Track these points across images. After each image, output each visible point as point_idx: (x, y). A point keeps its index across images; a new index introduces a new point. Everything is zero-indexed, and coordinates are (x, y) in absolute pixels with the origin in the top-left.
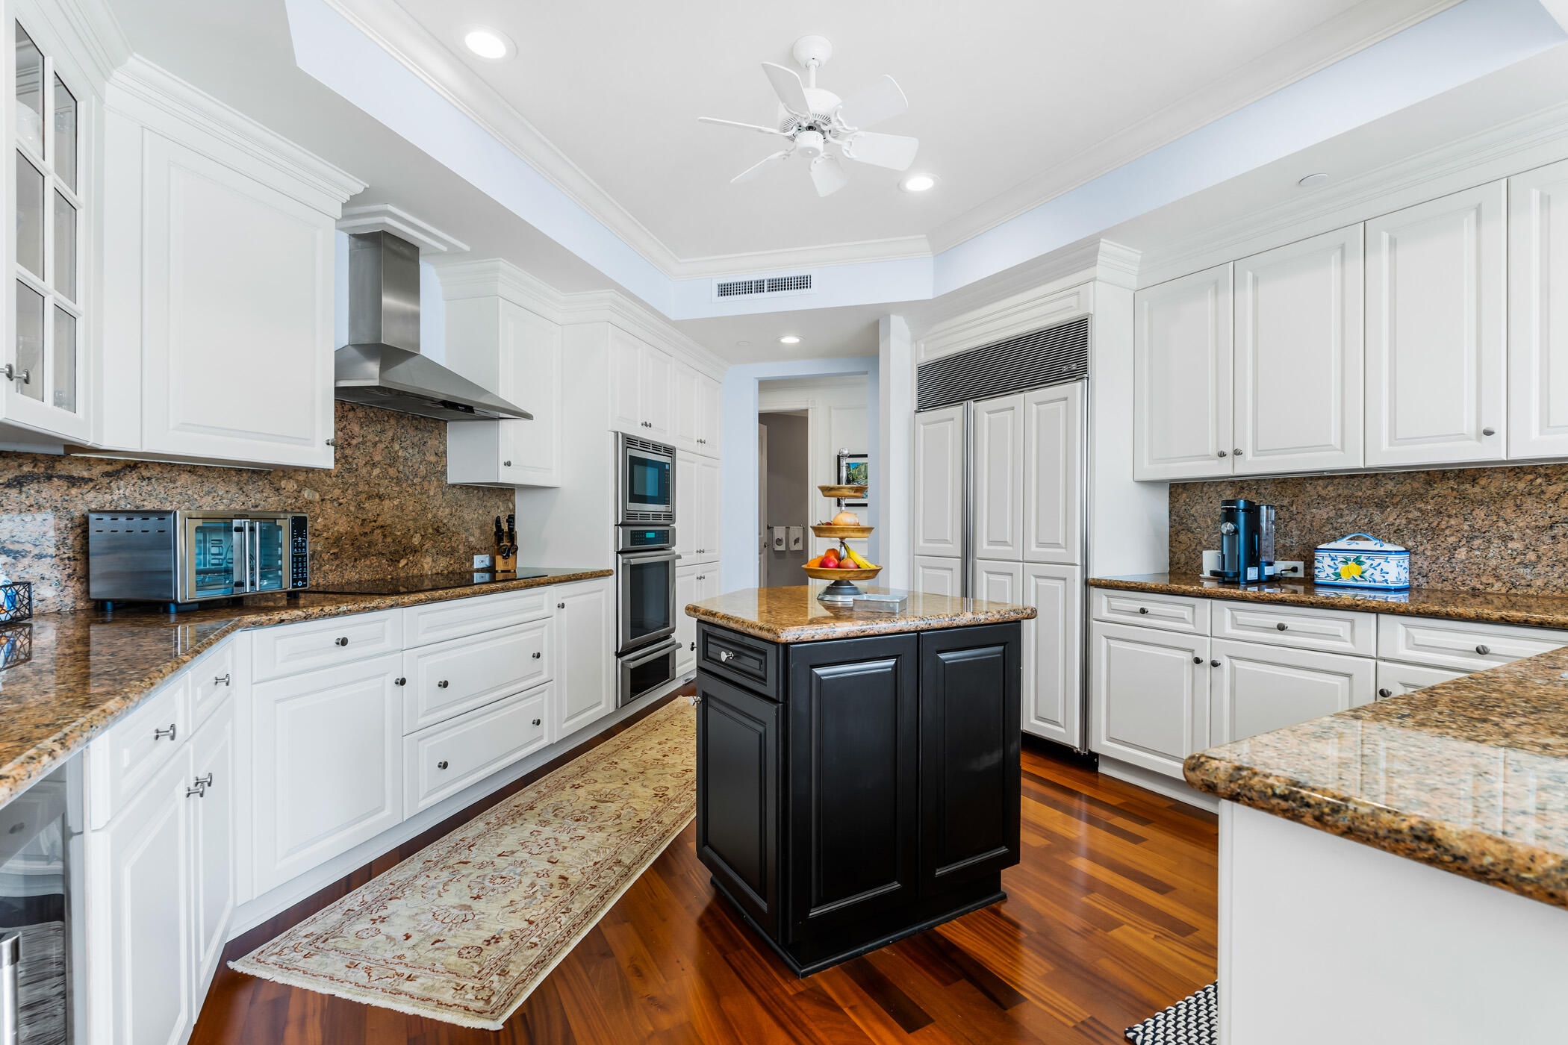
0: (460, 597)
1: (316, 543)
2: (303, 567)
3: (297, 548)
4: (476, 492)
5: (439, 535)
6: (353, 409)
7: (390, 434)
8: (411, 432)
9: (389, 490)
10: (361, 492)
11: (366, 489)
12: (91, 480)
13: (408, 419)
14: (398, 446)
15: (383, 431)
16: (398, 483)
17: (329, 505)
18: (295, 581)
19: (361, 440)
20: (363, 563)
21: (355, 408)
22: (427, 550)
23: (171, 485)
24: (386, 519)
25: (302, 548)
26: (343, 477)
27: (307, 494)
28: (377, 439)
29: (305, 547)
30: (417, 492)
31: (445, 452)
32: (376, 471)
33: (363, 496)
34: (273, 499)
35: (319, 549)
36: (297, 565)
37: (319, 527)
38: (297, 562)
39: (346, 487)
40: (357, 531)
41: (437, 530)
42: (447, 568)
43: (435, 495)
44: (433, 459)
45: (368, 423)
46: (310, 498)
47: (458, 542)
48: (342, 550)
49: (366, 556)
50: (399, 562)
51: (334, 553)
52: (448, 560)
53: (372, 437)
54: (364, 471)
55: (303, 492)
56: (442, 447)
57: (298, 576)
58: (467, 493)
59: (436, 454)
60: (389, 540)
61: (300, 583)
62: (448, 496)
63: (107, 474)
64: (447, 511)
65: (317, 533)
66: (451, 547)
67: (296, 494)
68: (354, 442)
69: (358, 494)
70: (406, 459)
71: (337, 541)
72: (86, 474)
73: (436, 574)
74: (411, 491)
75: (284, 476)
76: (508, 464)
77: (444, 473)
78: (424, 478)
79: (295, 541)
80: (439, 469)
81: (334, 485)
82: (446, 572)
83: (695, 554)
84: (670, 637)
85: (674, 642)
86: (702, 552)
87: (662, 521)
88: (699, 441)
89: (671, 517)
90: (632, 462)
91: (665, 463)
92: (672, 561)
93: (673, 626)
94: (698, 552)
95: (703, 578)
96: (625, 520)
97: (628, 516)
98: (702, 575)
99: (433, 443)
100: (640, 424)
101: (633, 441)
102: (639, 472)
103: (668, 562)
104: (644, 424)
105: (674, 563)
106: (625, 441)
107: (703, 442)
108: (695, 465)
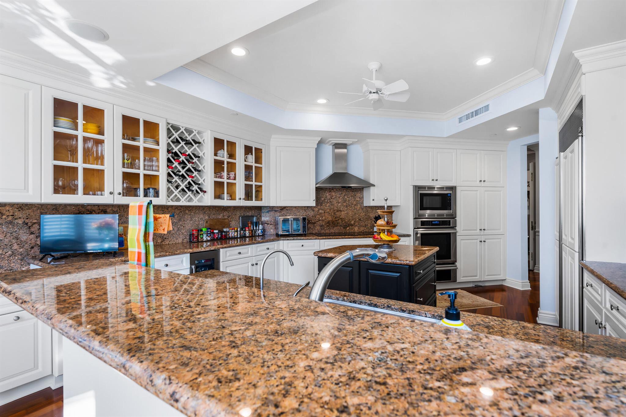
0: (337, 238)
3: (304, 224)
6: (321, 191)
7: (344, 194)
8: (351, 193)
9: (344, 209)
12: (278, 210)
13: (350, 189)
15: (342, 194)
16: (347, 207)
17: (326, 213)
20: (335, 228)
22: (356, 225)
24: (342, 217)
27: (320, 211)
28: (340, 196)
29: (306, 224)
30: (353, 209)
31: (363, 197)
32: (339, 204)
33: (336, 211)
34: (312, 213)
37: (323, 219)
38: (304, 227)
39: (331, 209)
40: (334, 220)
41: (360, 220)
42: (363, 230)
43: (359, 209)
44: (358, 199)
47: (367, 223)
48: (330, 224)
49: (337, 226)
50: (347, 228)
51: (328, 225)
52: (364, 228)
53: (338, 196)
54: (336, 205)
57: (304, 230)
59: (360, 198)
60: (343, 222)
61: (305, 232)
62: (364, 210)
63: (281, 209)
64: (364, 214)
66: (365, 224)
67: (318, 211)
68: (333, 197)
69: (334, 210)
70: (349, 200)
71: (328, 222)
74: (351, 209)
76: (373, 200)
77: (363, 203)
78: (355, 205)
79: (303, 222)
80: (361, 202)
81: (328, 209)
83: (478, 231)
84: (453, 264)
85: (456, 266)
86: (484, 230)
87: (445, 217)
88: (481, 181)
89: (452, 215)
90: (422, 195)
91: (447, 194)
92: (453, 233)
93: (455, 260)
94: (481, 230)
95: (485, 241)
96: (417, 217)
97: (419, 215)
98: (484, 240)
99: (358, 195)
100: (431, 180)
101: (423, 188)
102: (425, 199)
103: (450, 233)
104: (433, 180)
105: (455, 234)
106: (417, 188)
107: (484, 181)
108: (478, 192)
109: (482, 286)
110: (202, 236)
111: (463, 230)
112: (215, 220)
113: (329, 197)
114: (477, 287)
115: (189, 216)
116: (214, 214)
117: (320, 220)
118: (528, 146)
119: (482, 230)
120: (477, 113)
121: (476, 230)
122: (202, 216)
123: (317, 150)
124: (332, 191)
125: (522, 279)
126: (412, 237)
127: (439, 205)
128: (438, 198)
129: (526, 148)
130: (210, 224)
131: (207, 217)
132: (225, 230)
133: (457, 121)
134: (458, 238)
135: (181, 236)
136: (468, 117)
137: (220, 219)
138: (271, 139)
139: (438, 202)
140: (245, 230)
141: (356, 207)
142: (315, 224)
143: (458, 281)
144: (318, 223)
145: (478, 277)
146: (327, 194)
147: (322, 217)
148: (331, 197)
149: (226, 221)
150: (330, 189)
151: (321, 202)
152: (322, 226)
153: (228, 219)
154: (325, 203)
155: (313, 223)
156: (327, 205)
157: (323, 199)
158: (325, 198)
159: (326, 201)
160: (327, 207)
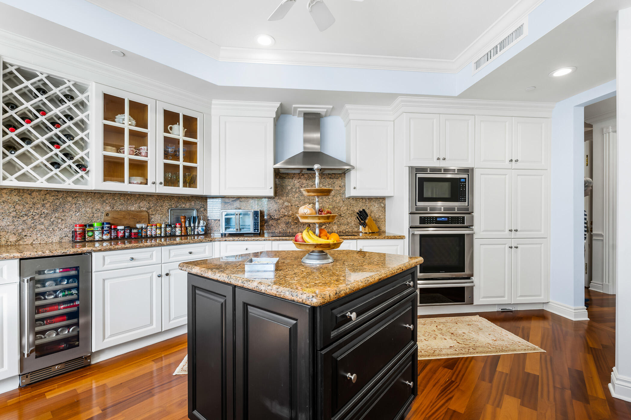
1: (289, 219)
2: (257, 226)
3: (255, 220)
4: (361, 200)
5: (341, 217)
6: (303, 175)
8: (328, 180)
10: (306, 202)
11: (308, 201)
12: (229, 202)
13: (326, 175)
14: (322, 185)
17: (294, 207)
18: (254, 230)
19: (306, 185)
21: (304, 174)
22: (335, 223)
23: (247, 203)
25: (257, 220)
26: (299, 198)
28: (313, 184)
29: (258, 220)
30: (330, 201)
31: (345, 186)
35: (290, 221)
36: (255, 225)
37: (290, 214)
38: (255, 224)
39: (300, 201)
41: (340, 215)
43: (339, 202)
44: (338, 188)
45: (309, 179)
46: (287, 205)
47: (351, 220)
50: (322, 226)
51: (296, 223)
52: (345, 227)
55: (285, 203)
56: (343, 183)
57: (255, 228)
58: (356, 201)
59: (340, 186)
61: (256, 231)
62: (345, 202)
63: (233, 201)
64: (345, 208)
65: (289, 216)
66: (348, 222)
67: (282, 204)
68: (303, 186)
72: (228, 201)
73: (339, 232)
74: (327, 201)
75: (279, 199)
76: (355, 188)
77: (344, 193)
78: (334, 196)
79: (255, 218)
80: (341, 192)
82: (344, 231)
83: (507, 231)
84: (469, 278)
85: (472, 282)
86: (516, 231)
87: (456, 211)
88: (511, 161)
89: (467, 209)
90: (422, 181)
91: (460, 178)
92: (468, 234)
93: (470, 273)
94: (511, 231)
95: (517, 248)
96: (414, 211)
97: (417, 209)
98: (516, 246)
99: (338, 182)
100: (435, 159)
101: (423, 170)
102: (426, 184)
103: (464, 235)
104: (438, 159)
105: (471, 236)
106: (415, 170)
107: (517, 161)
108: (507, 176)
109: (512, 311)
110: (90, 234)
111: (484, 231)
112: (123, 213)
113: (298, 185)
114: (504, 312)
115: (74, 206)
116: (121, 204)
117: (285, 216)
118: (585, 108)
119: (513, 232)
120: (502, 45)
121: (504, 231)
122: (99, 206)
123: (277, 120)
124: (302, 177)
125: (575, 304)
126: (406, 240)
127: (447, 196)
128: (447, 185)
129: (582, 110)
130: (113, 218)
131: (108, 208)
132: (138, 226)
133: (473, 66)
134: (476, 242)
135: (58, 233)
136: (488, 56)
137: (133, 211)
138: (213, 106)
139: (445, 190)
140: (175, 227)
141: (335, 198)
142: (279, 221)
143: (475, 303)
144: (283, 219)
145: (506, 298)
146: (296, 182)
147: (289, 211)
148: (301, 185)
149: (143, 214)
150: (299, 175)
151: (288, 191)
152: (288, 223)
153: (148, 211)
154: (292, 193)
155: (275, 219)
156: (296, 196)
157: (289, 188)
158: (292, 186)
159: (294, 190)
160: (296, 198)
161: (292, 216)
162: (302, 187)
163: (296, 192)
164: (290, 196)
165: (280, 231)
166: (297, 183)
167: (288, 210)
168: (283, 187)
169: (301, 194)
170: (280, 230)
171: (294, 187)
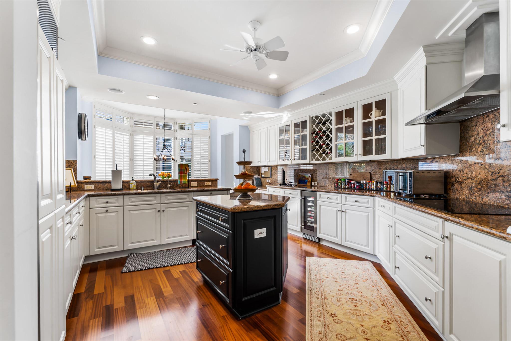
17: (477, 165)
19: (492, 130)
24: (505, 171)
26: (483, 152)
37: (473, 176)
48: (482, 187)
49: (494, 191)
55: (468, 161)
68: (488, 132)
71: (481, 182)
112: (357, 174)
113: (482, 133)
130: (353, 176)
142: (463, 185)
144: (467, 182)
146: (479, 128)
148: (485, 133)
149: (367, 174)
150: (483, 118)
151: (471, 144)
152: (471, 188)
153: (371, 172)
154: (475, 145)
155: (460, 182)
156: (479, 149)
157: (473, 139)
158: (475, 136)
159: (478, 141)
160: (480, 153)
161: (476, 179)
162: (486, 135)
163: (480, 144)
164: (473, 150)
165: (463, 199)
166: (481, 131)
167: (471, 170)
168: (467, 140)
169: (485, 146)
170: (464, 196)
171: (477, 137)
